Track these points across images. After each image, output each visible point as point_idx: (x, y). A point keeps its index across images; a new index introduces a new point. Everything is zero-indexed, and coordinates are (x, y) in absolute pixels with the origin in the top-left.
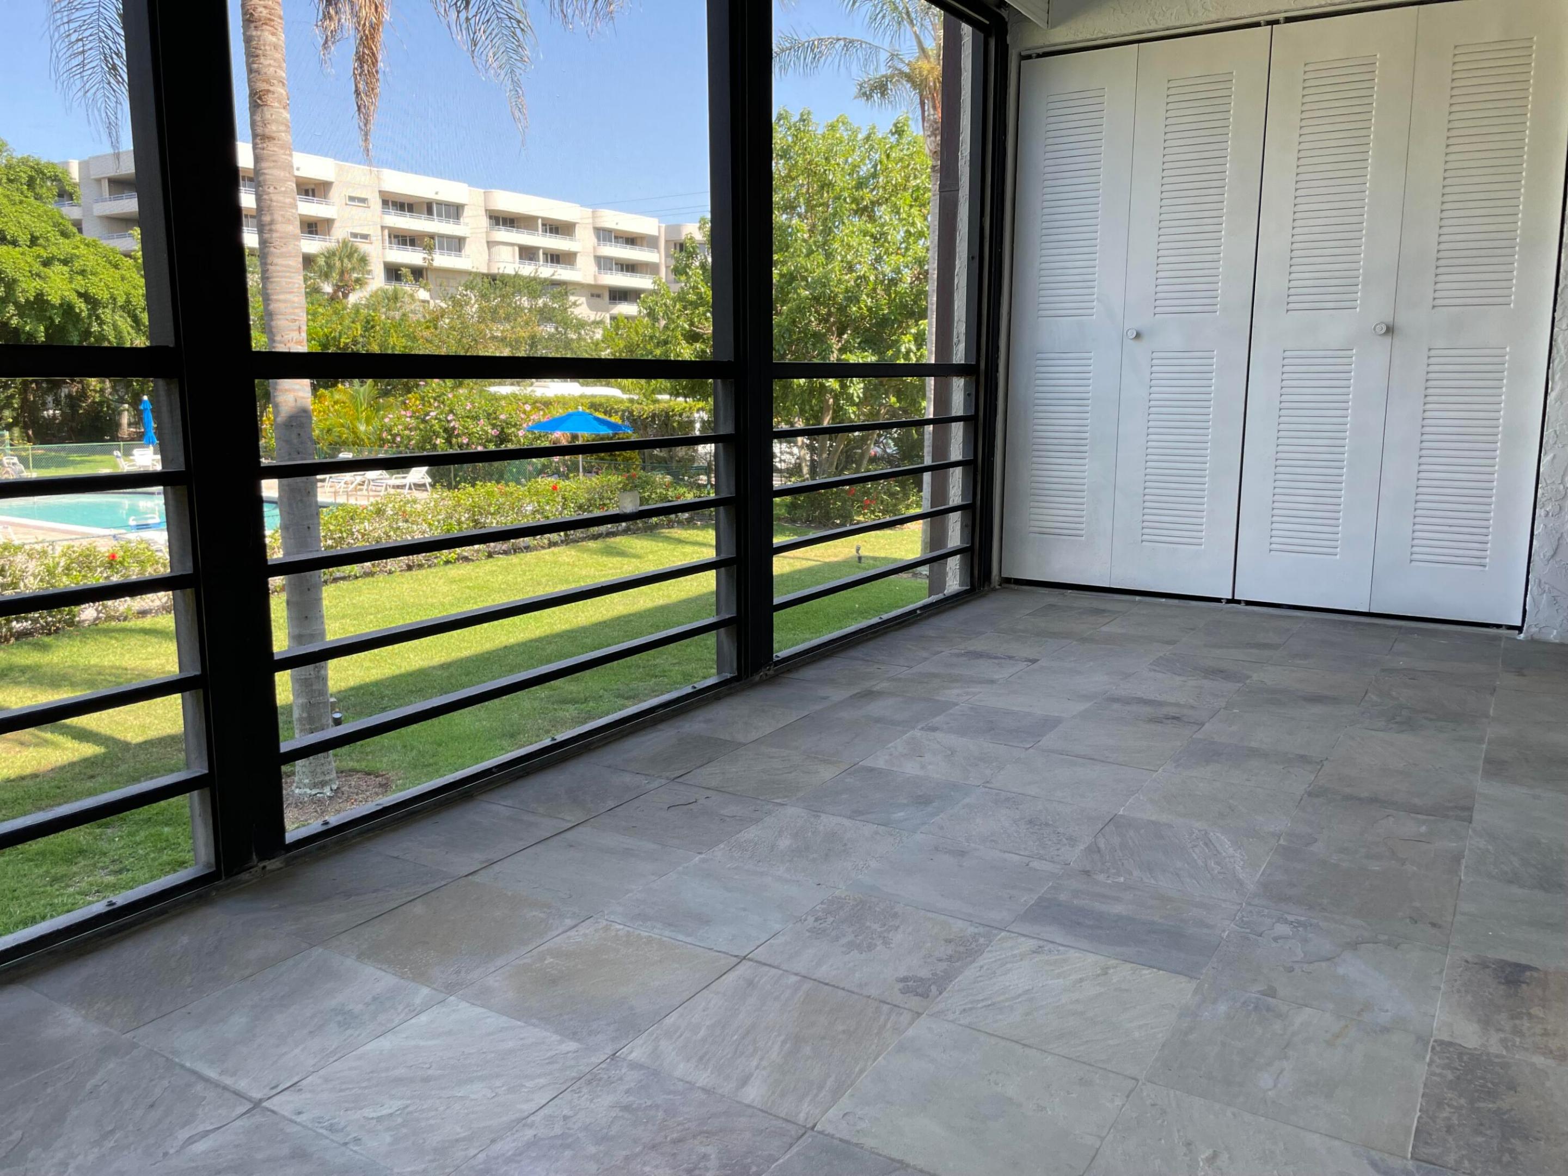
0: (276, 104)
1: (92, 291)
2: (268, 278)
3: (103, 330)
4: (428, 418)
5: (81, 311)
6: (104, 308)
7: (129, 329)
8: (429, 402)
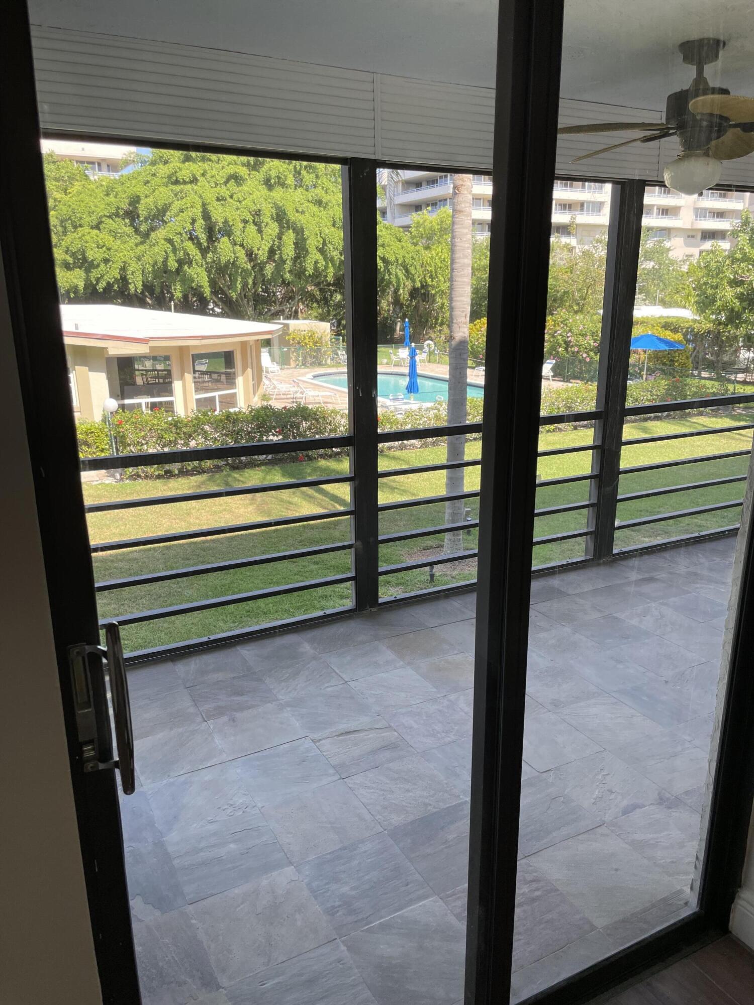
0: (466, 192)
1: (387, 256)
2: (452, 289)
3: (390, 278)
4: (556, 334)
5: (381, 267)
6: (392, 265)
7: (404, 277)
8: (558, 324)
